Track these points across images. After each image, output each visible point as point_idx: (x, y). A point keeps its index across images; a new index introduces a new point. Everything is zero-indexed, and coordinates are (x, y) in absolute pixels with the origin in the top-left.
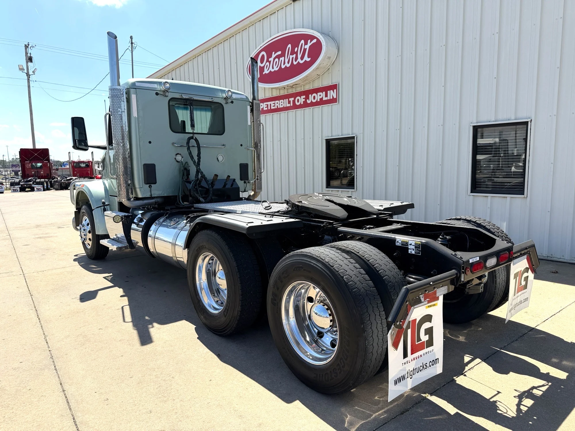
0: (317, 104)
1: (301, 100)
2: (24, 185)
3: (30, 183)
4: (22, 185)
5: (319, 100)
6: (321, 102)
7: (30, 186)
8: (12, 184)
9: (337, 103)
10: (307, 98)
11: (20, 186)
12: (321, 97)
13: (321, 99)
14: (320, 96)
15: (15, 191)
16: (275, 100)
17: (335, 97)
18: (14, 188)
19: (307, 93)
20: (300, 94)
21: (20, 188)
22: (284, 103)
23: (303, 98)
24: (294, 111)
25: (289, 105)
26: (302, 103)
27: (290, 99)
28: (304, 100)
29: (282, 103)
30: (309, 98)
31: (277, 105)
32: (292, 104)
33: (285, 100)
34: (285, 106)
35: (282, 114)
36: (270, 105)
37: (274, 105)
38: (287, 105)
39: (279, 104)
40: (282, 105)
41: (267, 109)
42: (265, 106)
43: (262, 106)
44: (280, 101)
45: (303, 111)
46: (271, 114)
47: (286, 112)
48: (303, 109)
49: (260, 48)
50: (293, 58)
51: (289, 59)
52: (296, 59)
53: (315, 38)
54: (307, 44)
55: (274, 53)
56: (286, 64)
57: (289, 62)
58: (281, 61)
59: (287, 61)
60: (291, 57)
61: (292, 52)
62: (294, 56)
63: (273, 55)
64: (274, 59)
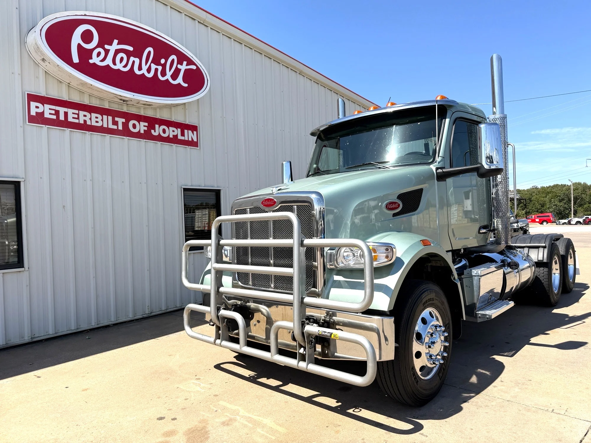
0: (168, 140)
1: (142, 127)
5: (171, 136)
6: (174, 140)
9: (199, 148)
10: (151, 126)
12: (175, 134)
13: (176, 137)
14: (171, 132)
16: (79, 110)
17: (195, 140)
19: (152, 122)
20: (140, 118)
22: (102, 120)
23: (144, 126)
24: (126, 138)
25: (115, 127)
26: (142, 132)
27: (117, 119)
28: (146, 128)
29: (97, 120)
30: (154, 129)
31: (85, 118)
32: (120, 128)
33: (105, 117)
34: (105, 126)
35: (97, 137)
36: (66, 114)
37: (76, 116)
38: (111, 126)
39: (90, 119)
40: (97, 122)
41: (54, 117)
42: (48, 110)
43: (37, 107)
44: (94, 115)
45: (144, 143)
46: (68, 131)
47: (108, 136)
48: (144, 140)
49: (82, 15)
50: (156, 70)
51: (150, 67)
52: (164, 74)
53: (194, 64)
54: (182, 64)
55: (116, 42)
56: (144, 71)
57: (149, 70)
58: (134, 62)
59: (145, 68)
60: (154, 67)
61: (156, 61)
62: (160, 68)
63: (115, 46)
64: (117, 52)
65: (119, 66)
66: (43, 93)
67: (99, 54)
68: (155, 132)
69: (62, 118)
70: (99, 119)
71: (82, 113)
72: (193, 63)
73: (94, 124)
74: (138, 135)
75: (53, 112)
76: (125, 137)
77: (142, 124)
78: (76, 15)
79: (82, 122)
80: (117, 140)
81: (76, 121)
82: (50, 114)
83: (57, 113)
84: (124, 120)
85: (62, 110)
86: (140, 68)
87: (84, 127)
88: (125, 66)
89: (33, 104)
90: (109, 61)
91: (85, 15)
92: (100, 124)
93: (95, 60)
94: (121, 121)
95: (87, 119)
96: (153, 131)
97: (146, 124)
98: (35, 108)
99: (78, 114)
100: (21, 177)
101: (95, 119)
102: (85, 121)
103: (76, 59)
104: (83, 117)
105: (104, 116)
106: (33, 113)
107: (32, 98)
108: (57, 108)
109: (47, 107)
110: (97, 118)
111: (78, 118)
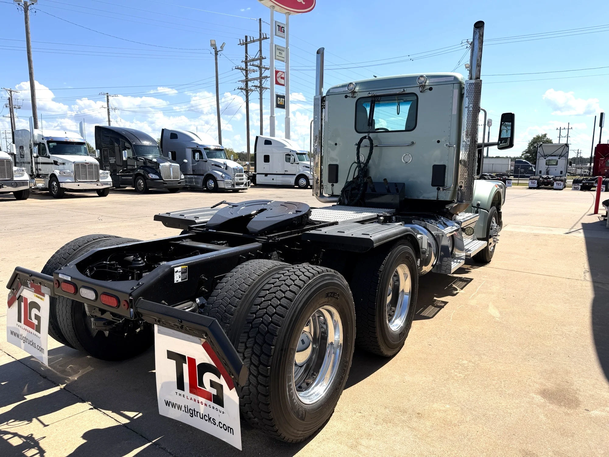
2: (586, 183)
3: (593, 182)
4: (584, 184)
7: (592, 184)
8: (575, 182)
11: (581, 184)
15: (575, 189)
18: (575, 186)
21: (581, 186)
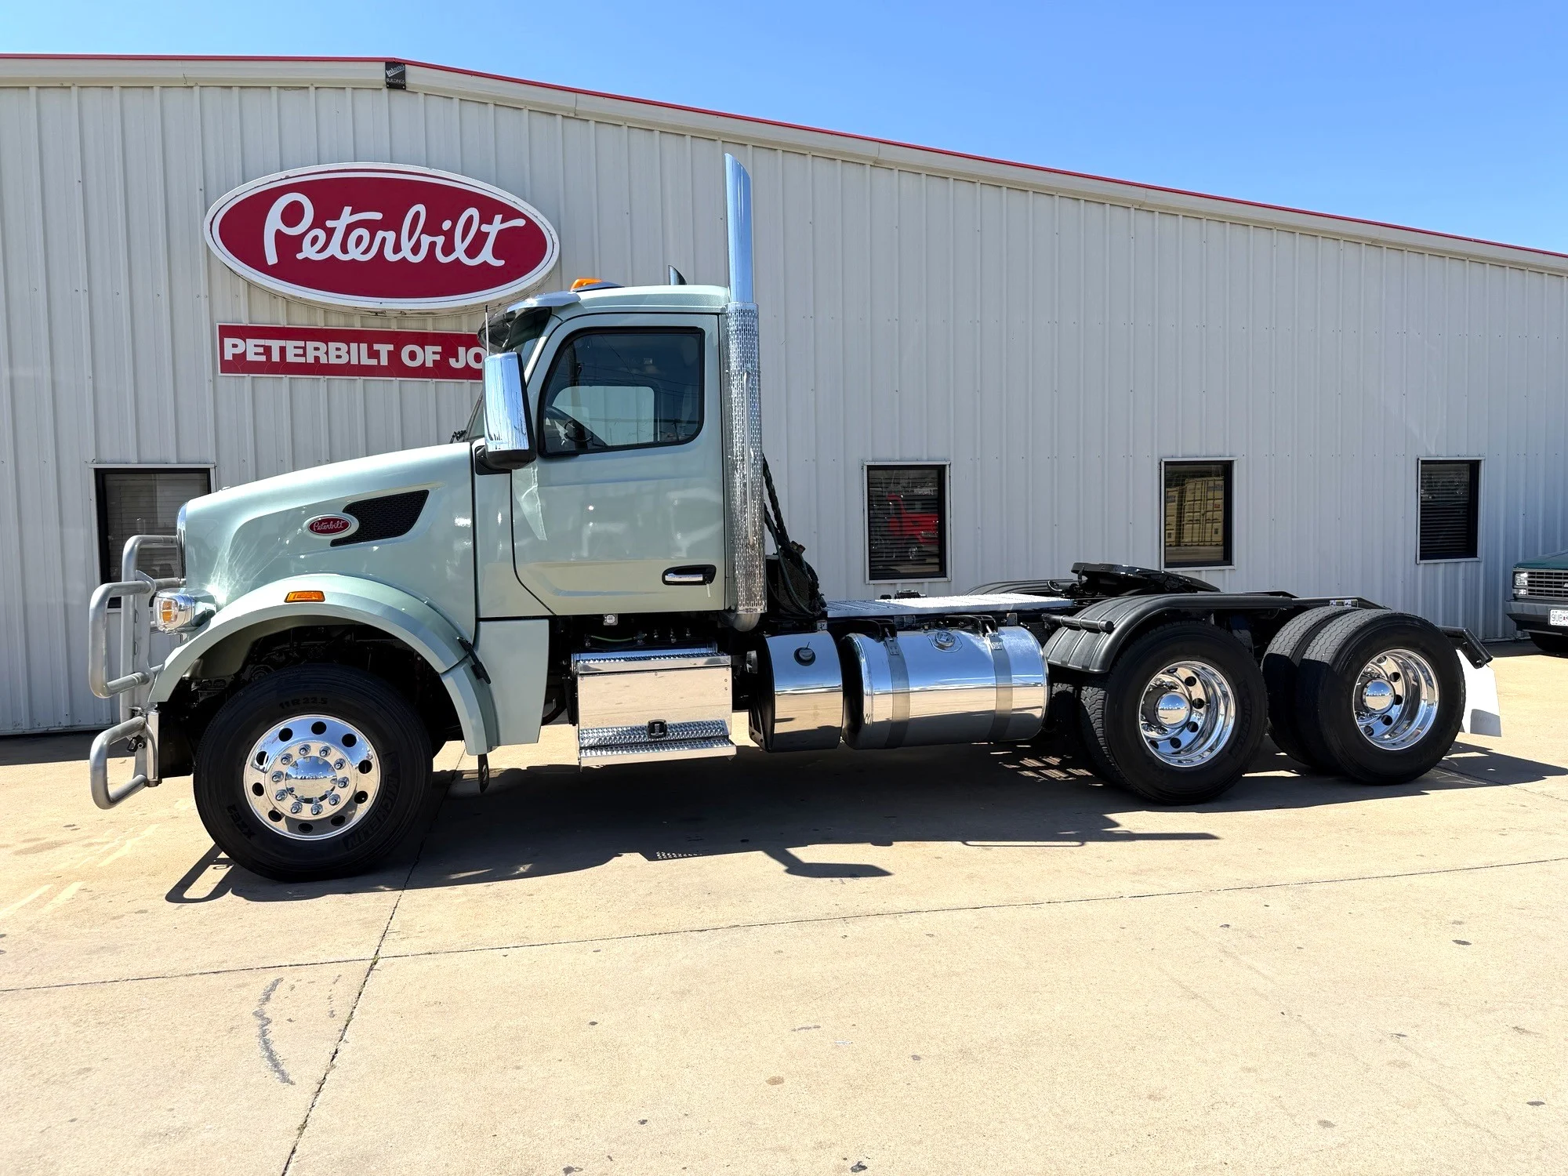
10: (449, 352)
16: (305, 340)
19: (451, 343)
22: (348, 352)
23: (434, 353)
24: (396, 380)
25: (374, 362)
26: (429, 364)
27: (376, 347)
28: (438, 357)
29: (338, 353)
30: (456, 356)
31: (317, 353)
32: (384, 361)
33: (354, 346)
34: (354, 361)
35: (339, 382)
36: (283, 350)
37: (301, 351)
38: (366, 361)
39: (327, 353)
40: (339, 357)
41: (263, 358)
42: (251, 349)
43: (235, 346)
44: (332, 345)
45: (434, 385)
46: (286, 378)
47: (360, 380)
48: (434, 380)
49: (282, 179)
50: (433, 245)
51: (418, 243)
52: (448, 249)
53: (520, 215)
54: (490, 222)
55: (347, 210)
56: (406, 252)
57: (416, 250)
58: (384, 240)
59: (407, 245)
60: (426, 240)
61: (432, 228)
62: (440, 240)
63: (347, 216)
64: (350, 228)
65: (355, 254)
66: (245, 322)
67: (315, 240)
68: (457, 361)
69: (276, 358)
70: (343, 352)
71: (310, 345)
72: (517, 214)
73: (333, 360)
74: (422, 372)
75: (261, 350)
76: (393, 379)
77: (429, 349)
78: (270, 182)
79: (311, 360)
80: (377, 384)
81: (302, 360)
82: (256, 354)
83: (268, 351)
84: (391, 347)
85: (275, 345)
86: (397, 248)
87: (317, 369)
88: (366, 252)
89: (228, 342)
90: (334, 249)
91: (287, 178)
92: (344, 360)
93: (308, 252)
94: (384, 349)
95: (321, 354)
96: (452, 361)
97: (439, 349)
98: (233, 347)
99: (304, 348)
100: (211, 461)
101: (334, 353)
102: (317, 358)
103: (272, 258)
104: (315, 350)
105: (352, 345)
106: (228, 357)
107: (227, 331)
108: (268, 342)
109: (251, 342)
110: (338, 349)
111: (304, 355)
